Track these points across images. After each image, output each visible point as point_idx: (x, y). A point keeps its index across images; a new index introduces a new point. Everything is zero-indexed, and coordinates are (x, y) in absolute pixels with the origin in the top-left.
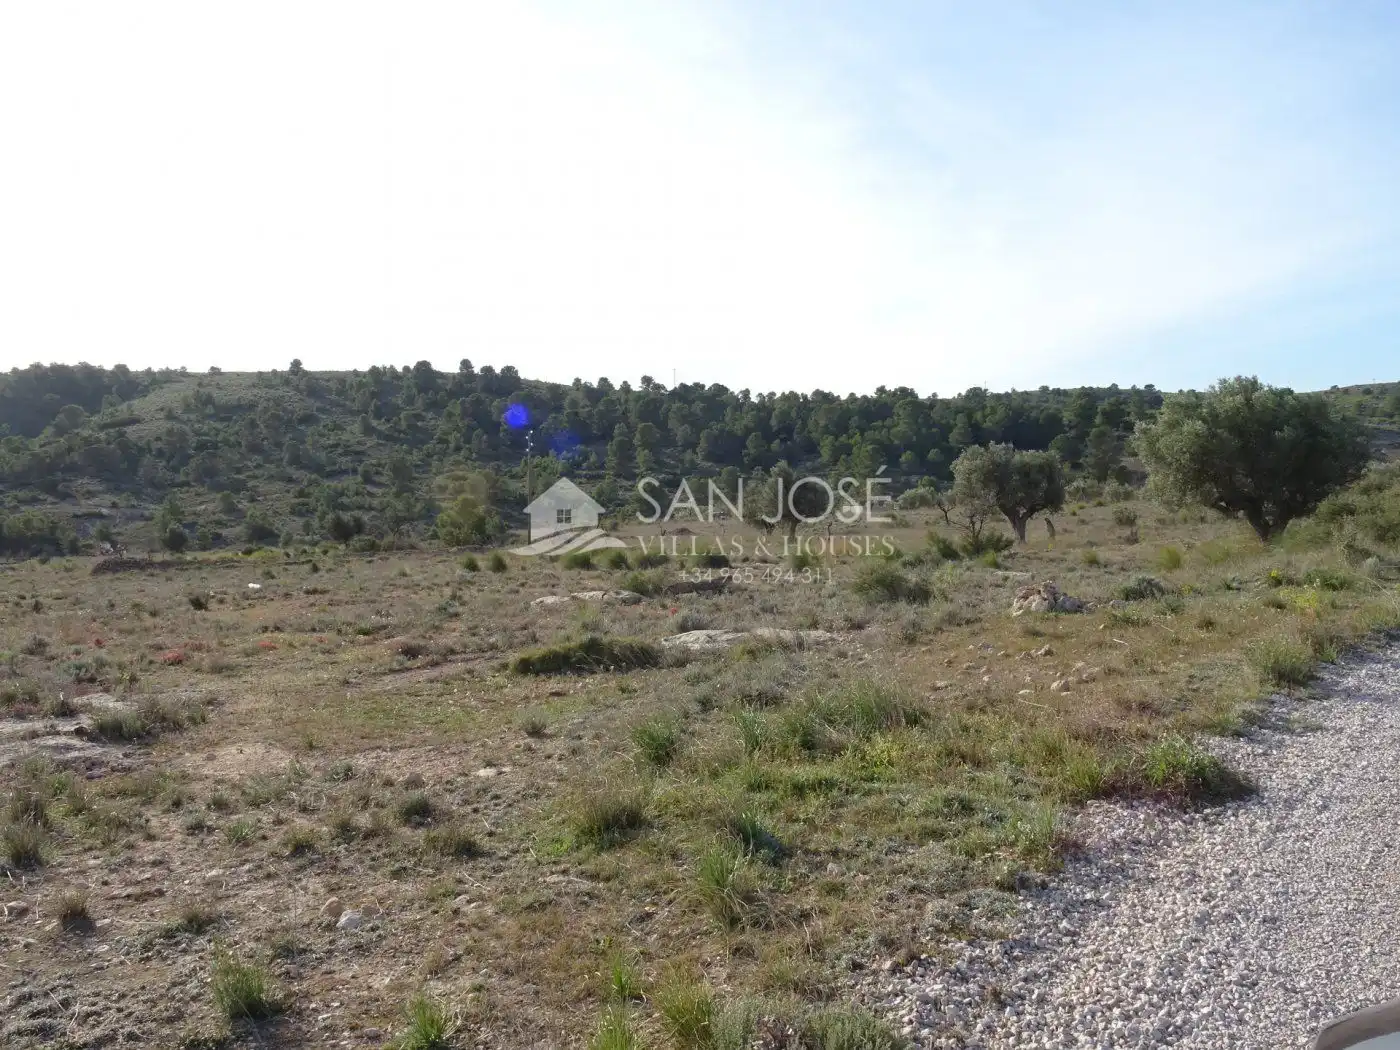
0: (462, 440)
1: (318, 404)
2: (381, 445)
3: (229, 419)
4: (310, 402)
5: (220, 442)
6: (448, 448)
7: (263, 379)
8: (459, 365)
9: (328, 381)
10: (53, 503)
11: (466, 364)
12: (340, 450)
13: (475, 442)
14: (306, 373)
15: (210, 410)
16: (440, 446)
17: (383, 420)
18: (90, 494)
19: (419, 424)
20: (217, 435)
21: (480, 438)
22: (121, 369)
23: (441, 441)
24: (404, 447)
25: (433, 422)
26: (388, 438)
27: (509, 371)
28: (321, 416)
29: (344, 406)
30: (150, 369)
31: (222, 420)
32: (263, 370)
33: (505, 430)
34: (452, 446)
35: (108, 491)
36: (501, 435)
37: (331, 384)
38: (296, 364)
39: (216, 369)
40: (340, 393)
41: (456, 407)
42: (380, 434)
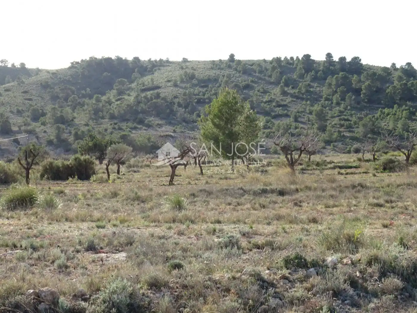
0: (340, 99)
1: (250, 78)
2: (294, 101)
3: (206, 86)
4: (246, 77)
5: (206, 99)
6: (332, 103)
7: (216, 65)
8: (325, 56)
9: (252, 65)
10: (145, 130)
11: (329, 55)
12: (274, 104)
13: (347, 100)
14: (239, 62)
15: (195, 81)
16: (327, 102)
17: (290, 87)
18: (160, 126)
19: (312, 89)
20: (204, 95)
21: (350, 97)
22: (136, 60)
23: (327, 99)
24: (308, 102)
25: (318, 89)
26: (297, 98)
27: (356, 60)
28: (254, 85)
29: (264, 80)
30: (150, 59)
31: (203, 87)
32: (214, 60)
33: (364, 94)
34: (335, 101)
35: (166, 124)
36: (362, 96)
37: (253, 67)
38: (232, 56)
39: (186, 59)
40: (261, 72)
41: (332, 80)
42: (292, 96)
